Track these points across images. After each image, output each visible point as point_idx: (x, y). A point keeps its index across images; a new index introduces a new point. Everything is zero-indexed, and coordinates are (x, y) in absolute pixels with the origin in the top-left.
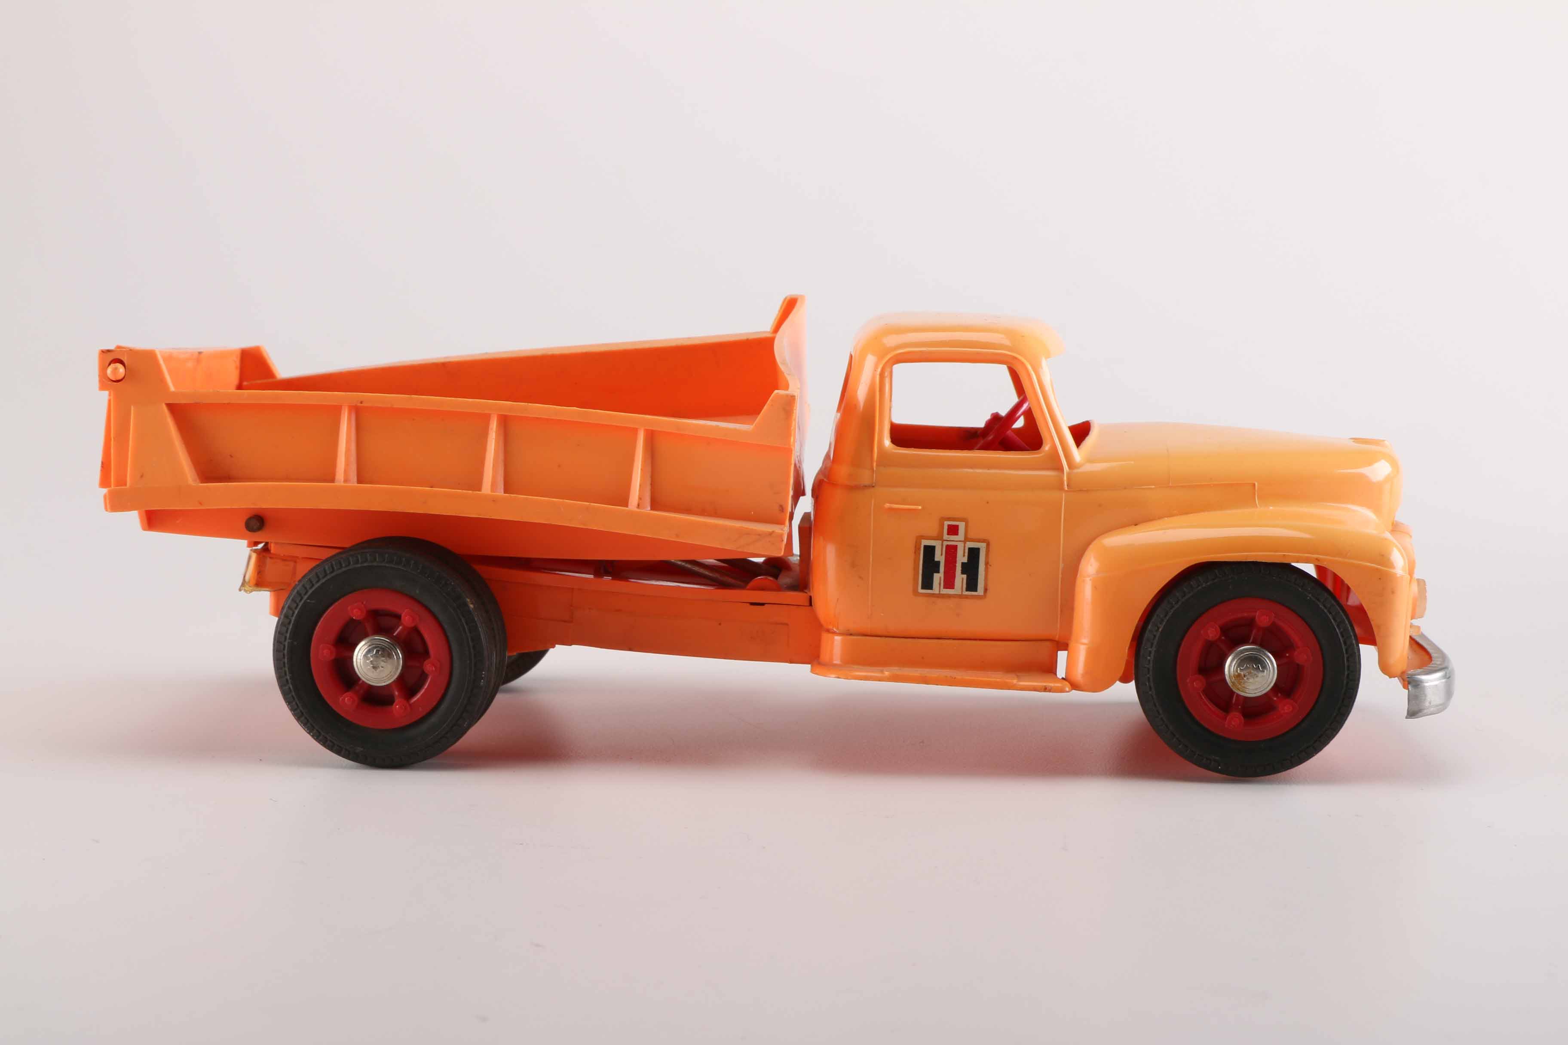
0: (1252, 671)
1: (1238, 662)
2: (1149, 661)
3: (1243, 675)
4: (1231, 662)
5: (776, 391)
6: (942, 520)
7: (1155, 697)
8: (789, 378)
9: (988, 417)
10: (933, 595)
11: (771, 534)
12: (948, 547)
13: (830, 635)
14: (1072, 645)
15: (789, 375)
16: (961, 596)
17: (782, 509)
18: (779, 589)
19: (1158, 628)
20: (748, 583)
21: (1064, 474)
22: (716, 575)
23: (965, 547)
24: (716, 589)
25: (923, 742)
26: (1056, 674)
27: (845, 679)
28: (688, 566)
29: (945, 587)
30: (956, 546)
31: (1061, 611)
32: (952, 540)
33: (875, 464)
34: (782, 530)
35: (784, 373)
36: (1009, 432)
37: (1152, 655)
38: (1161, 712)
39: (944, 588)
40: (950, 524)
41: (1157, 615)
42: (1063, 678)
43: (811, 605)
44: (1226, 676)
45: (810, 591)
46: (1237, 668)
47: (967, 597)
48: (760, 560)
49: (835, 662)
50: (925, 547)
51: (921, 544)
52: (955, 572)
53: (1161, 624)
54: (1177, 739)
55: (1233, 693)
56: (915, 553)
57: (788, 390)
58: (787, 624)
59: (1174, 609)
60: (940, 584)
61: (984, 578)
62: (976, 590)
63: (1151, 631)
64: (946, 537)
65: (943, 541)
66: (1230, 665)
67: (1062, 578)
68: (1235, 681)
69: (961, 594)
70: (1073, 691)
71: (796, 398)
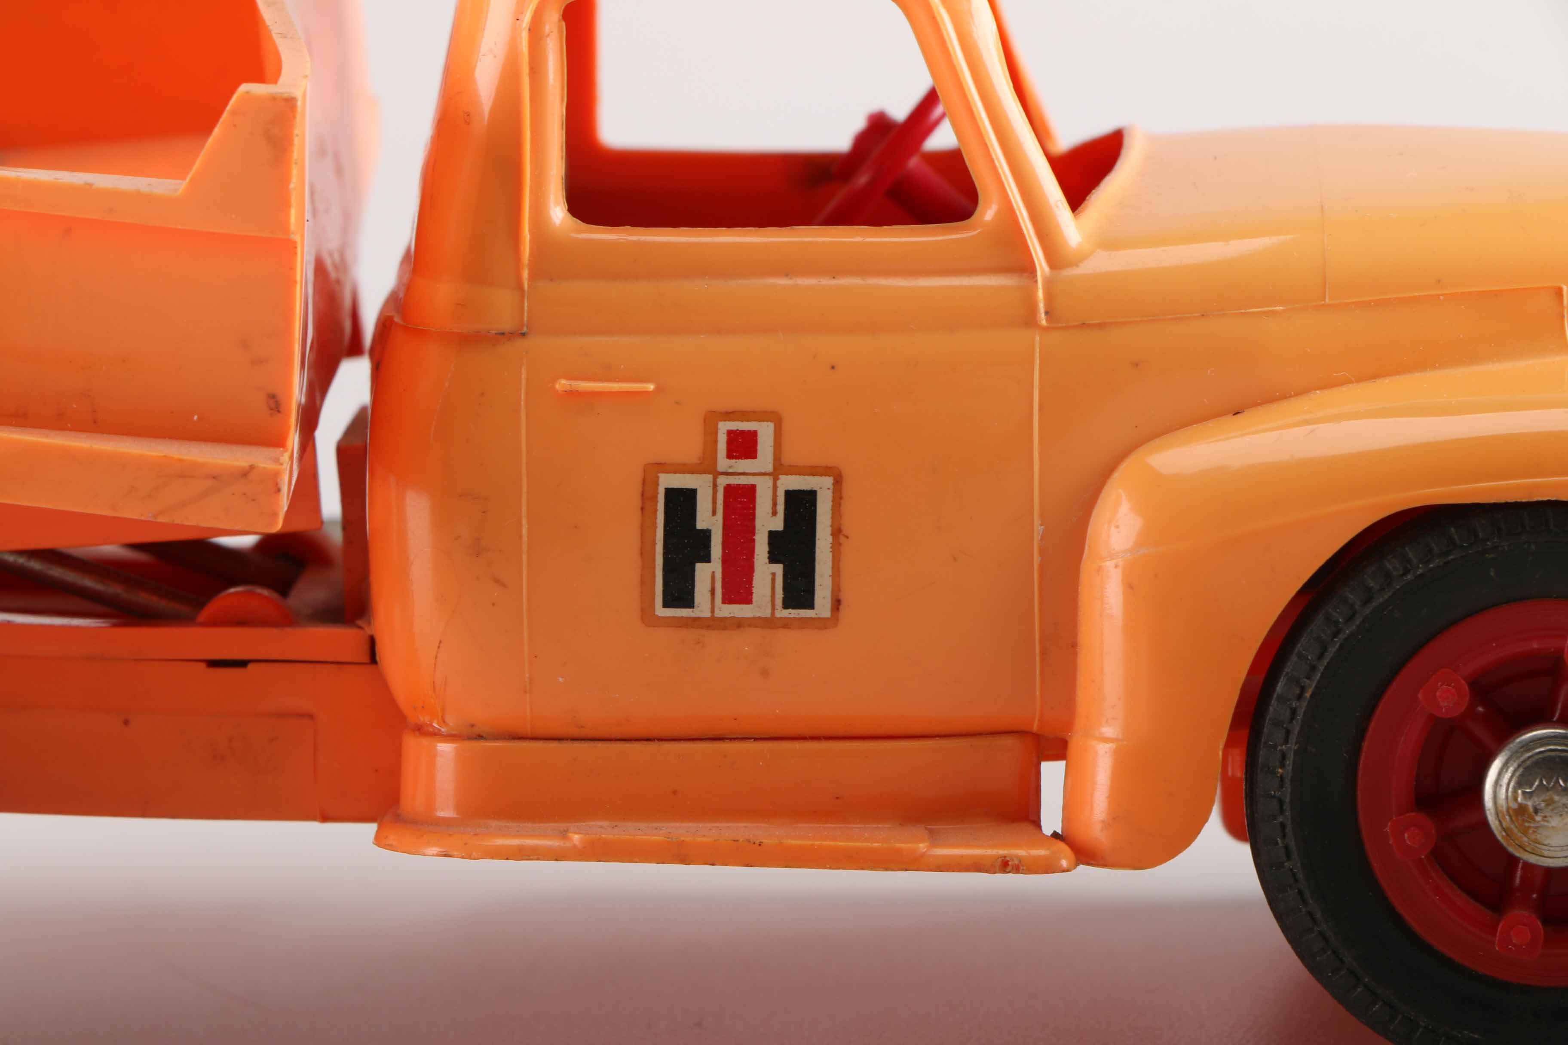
0: (1556, 798)
1: (1518, 774)
2: (1282, 778)
3: (1531, 810)
4: (1500, 775)
5: (244, 88)
6: (712, 418)
7: (1300, 876)
8: (283, 46)
9: (859, 124)
10: (696, 622)
11: (245, 473)
12: (730, 490)
13: (425, 741)
14: (1076, 742)
15: (283, 35)
16: (770, 623)
17: (275, 404)
18: (289, 619)
19: (1303, 690)
20: (200, 605)
21: (1036, 282)
22: (113, 589)
23: (775, 488)
24: (115, 625)
25: (699, 1024)
26: (1037, 824)
27: (463, 857)
28: (35, 565)
29: (728, 599)
30: (752, 489)
31: (1043, 653)
32: (740, 471)
33: (525, 274)
34: (277, 461)
35: (270, 32)
36: (913, 163)
37: (1289, 762)
38: (1318, 915)
39: (724, 602)
40: (735, 428)
41: (1300, 656)
42: (1055, 835)
43: (373, 659)
44: (1488, 813)
45: (369, 623)
46: (1515, 792)
47: (786, 624)
48: (246, 541)
49: (441, 814)
50: (669, 492)
51: (657, 484)
52: (753, 557)
53: (1309, 677)
54: (1366, 987)
55: (1514, 860)
56: (642, 509)
57: (275, 82)
58: (311, 716)
59: (1342, 636)
60: (713, 592)
61: (830, 572)
62: (811, 605)
63: (1281, 699)
64: (723, 462)
65: (716, 474)
66: (1497, 783)
67: (1041, 566)
68: (1513, 826)
69: (769, 615)
70: (1082, 868)
71: (299, 103)
